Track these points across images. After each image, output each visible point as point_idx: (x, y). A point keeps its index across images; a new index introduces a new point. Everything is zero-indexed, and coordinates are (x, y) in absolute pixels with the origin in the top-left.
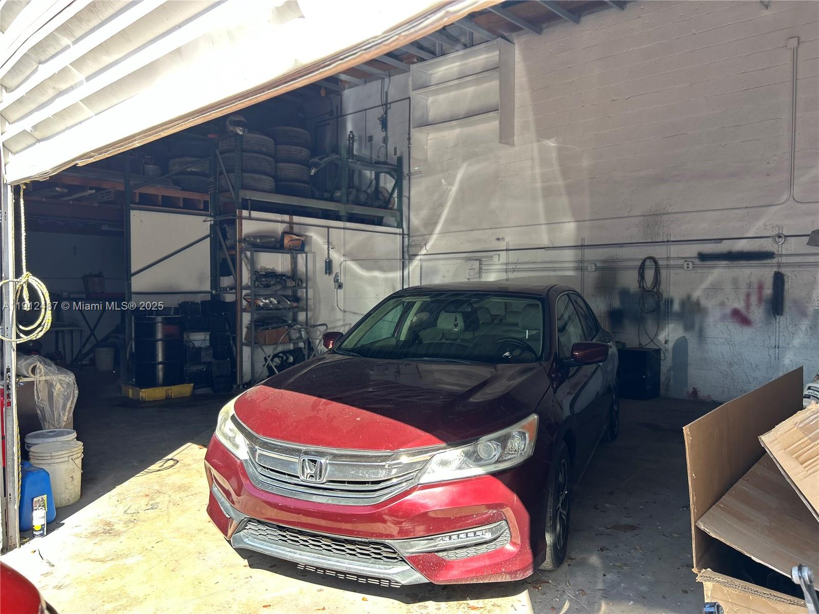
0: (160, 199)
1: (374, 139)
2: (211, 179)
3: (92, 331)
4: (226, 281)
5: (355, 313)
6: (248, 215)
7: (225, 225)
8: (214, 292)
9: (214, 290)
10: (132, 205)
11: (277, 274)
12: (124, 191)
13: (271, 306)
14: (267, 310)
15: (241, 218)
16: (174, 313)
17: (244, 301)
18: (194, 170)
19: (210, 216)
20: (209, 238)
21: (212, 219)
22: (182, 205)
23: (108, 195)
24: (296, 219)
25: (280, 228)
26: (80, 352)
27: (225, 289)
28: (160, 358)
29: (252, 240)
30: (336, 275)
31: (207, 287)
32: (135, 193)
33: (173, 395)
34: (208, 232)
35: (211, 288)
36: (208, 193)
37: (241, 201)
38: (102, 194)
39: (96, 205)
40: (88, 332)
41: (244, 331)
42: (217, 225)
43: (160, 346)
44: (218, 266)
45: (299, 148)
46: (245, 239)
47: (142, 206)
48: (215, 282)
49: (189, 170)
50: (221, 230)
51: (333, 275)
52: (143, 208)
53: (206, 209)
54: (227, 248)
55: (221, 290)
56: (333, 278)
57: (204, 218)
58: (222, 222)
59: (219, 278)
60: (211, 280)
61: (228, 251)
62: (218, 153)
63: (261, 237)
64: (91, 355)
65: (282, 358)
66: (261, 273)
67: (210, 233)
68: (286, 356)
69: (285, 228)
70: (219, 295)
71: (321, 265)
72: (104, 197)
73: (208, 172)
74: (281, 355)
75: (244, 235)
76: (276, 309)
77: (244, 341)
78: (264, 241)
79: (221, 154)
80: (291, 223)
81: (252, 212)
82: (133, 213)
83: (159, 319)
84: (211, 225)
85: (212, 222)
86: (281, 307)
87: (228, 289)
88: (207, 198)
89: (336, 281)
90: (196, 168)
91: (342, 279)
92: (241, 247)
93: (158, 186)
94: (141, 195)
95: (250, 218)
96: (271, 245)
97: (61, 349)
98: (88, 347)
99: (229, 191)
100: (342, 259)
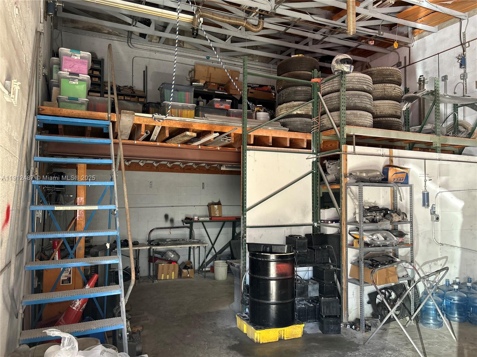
0: (271, 140)
1: (449, 78)
2: (314, 120)
3: (213, 245)
4: (326, 214)
5: (452, 246)
6: (353, 150)
7: (325, 162)
8: (316, 224)
9: (316, 222)
10: (248, 146)
11: (380, 207)
12: (241, 135)
13: (378, 243)
14: (375, 246)
15: (346, 153)
16: (287, 251)
17: (349, 236)
18: (299, 112)
19: (313, 153)
20: (311, 174)
21: (315, 156)
22: (288, 145)
23: (229, 138)
24: (396, 152)
25: (382, 162)
26: (204, 261)
27: (326, 222)
28: (273, 298)
29: (358, 174)
30: (432, 207)
31: (309, 220)
32: (250, 136)
33: (285, 337)
34: (310, 169)
35: (313, 220)
36: (311, 133)
37: (345, 137)
38: (224, 137)
39: (219, 149)
40: (211, 245)
41: (350, 266)
42: (318, 162)
43: (273, 285)
44: (319, 199)
45: (393, 85)
46: (351, 174)
47: (256, 147)
48: (316, 216)
49: (295, 113)
50: (322, 167)
51: (430, 208)
52: (256, 148)
53: (309, 147)
54: (329, 183)
55: (321, 222)
56: (430, 210)
57: (307, 156)
58: (323, 159)
59: (320, 211)
60: (313, 213)
61: (330, 185)
62: (320, 95)
63: (367, 171)
64: (211, 264)
65: (385, 294)
66: (365, 207)
67: (313, 169)
68: (388, 292)
69: (386, 161)
70: (320, 227)
71: (418, 197)
72: (225, 140)
73: (311, 113)
74: (383, 291)
75: (349, 170)
76: (383, 246)
77: (349, 277)
78: (370, 174)
79: (323, 96)
80: (391, 157)
81: (356, 146)
82: (248, 153)
83: (273, 257)
84: (313, 162)
85: (315, 159)
86: (388, 243)
87: (329, 222)
88: (310, 137)
89: (433, 213)
90: (301, 110)
91: (438, 211)
92: (346, 182)
93: (270, 128)
94: (256, 138)
95: (354, 153)
96: (377, 179)
97: (192, 260)
98: (210, 257)
99: (333, 128)
100: (439, 190)
